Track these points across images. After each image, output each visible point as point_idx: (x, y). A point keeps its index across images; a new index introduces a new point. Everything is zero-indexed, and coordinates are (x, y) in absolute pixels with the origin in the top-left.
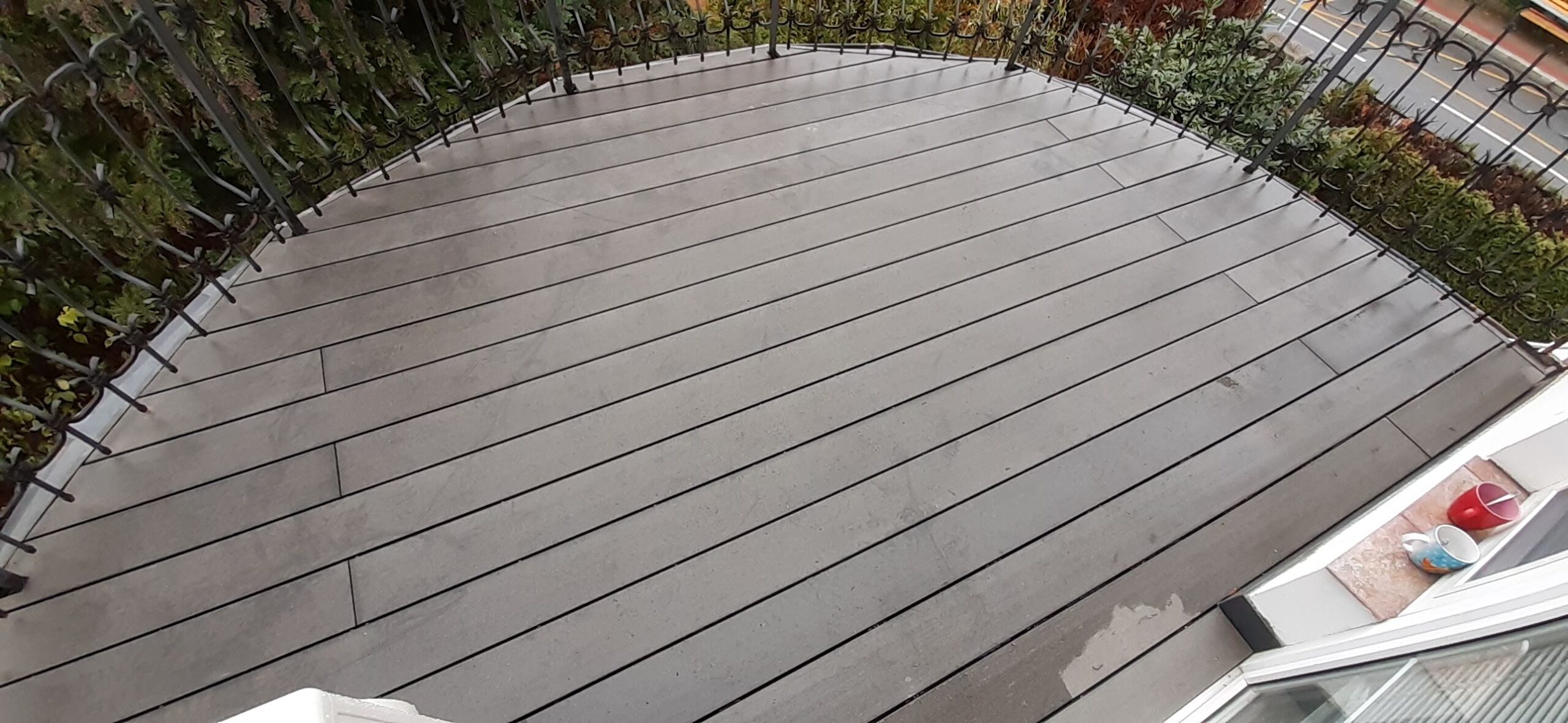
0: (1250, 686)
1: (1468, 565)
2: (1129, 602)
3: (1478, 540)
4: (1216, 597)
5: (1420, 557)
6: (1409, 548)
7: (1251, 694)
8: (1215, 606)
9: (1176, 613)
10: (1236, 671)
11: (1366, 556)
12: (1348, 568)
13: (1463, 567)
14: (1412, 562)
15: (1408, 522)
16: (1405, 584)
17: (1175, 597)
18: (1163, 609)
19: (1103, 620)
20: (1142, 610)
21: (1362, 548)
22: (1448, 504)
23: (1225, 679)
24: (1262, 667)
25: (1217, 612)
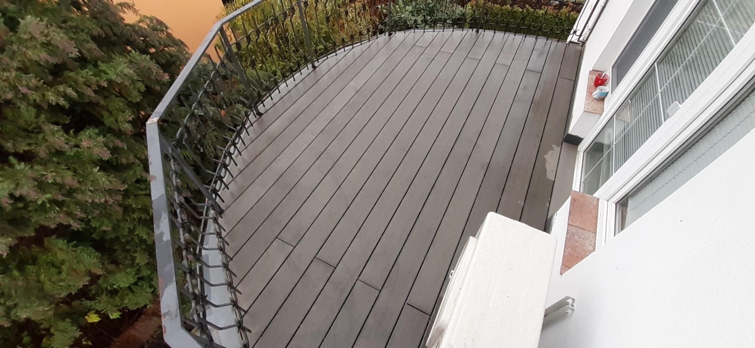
0: (584, 152)
1: (608, 92)
2: (546, 153)
3: (605, 86)
4: (561, 140)
5: (598, 97)
6: (595, 97)
7: (585, 154)
8: (562, 142)
9: (557, 149)
10: (578, 153)
11: (589, 104)
12: (587, 108)
13: (607, 93)
14: (597, 100)
15: (590, 93)
16: (600, 105)
17: (553, 146)
18: (553, 150)
19: (545, 161)
20: (550, 153)
21: (586, 103)
22: (593, 84)
23: (577, 156)
24: (583, 146)
25: (564, 142)
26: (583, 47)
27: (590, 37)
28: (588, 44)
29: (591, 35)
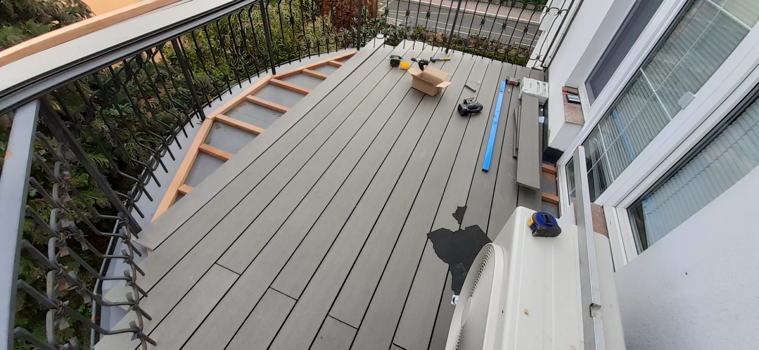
11: (569, 116)
12: (569, 119)
21: (566, 115)
23: (559, 169)
26: (546, 71)
27: (552, 63)
28: (551, 69)
29: (553, 61)
